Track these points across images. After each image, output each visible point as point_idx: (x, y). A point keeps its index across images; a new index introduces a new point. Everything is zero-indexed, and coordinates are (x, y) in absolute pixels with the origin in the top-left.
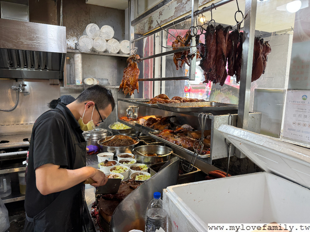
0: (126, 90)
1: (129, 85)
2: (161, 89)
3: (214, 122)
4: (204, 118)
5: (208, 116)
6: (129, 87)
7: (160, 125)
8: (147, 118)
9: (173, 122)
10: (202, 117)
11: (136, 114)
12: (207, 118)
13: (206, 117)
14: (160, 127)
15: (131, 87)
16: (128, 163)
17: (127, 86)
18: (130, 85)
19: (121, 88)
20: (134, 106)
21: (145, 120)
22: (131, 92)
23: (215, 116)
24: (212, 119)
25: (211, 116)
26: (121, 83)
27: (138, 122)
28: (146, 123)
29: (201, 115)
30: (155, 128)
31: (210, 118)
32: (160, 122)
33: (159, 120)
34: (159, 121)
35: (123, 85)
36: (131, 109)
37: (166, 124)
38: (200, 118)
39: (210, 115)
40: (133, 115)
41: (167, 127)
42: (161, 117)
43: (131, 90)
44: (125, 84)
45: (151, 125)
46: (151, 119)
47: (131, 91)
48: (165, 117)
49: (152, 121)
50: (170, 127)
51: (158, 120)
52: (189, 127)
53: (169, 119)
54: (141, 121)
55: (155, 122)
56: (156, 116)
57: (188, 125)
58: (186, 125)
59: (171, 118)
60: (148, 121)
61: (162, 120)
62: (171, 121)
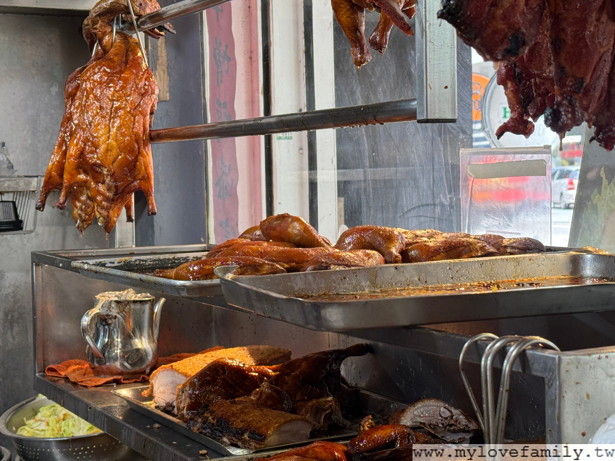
0: (83, 198)
1: (93, 170)
2: (313, 186)
3: (561, 397)
4: (497, 372)
5: (522, 355)
6: (97, 182)
8: (196, 364)
9: (363, 384)
10: (486, 362)
11: (144, 343)
12: (512, 373)
13: (506, 366)
15: (108, 180)
17: (82, 176)
18: (100, 166)
19: (52, 186)
20: (130, 295)
21: (183, 380)
22: (107, 209)
23: (569, 357)
24: (546, 375)
25: (539, 353)
26: (56, 158)
27: (145, 393)
28: (185, 404)
29: (478, 350)
31: (534, 373)
33: (269, 377)
34: (265, 385)
35: (61, 168)
36: (114, 312)
37: (310, 399)
38: (473, 369)
39: (536, 346)
40: (124, 345)
41: (317, 422)
42: (287, 355)
43: (107, 199)
44: (71, 162)
46: (217, 370)
47: (112, 201)
48: (306, 359)
49: (224, 384)
50: (338, 417)
51: (263, 374)
52: (452, 416)
53: (331, 366)
54: (162, 389)
55: (241, 391)
56: (252, 354)
57: (441, 404)
58: (433, 406)
59: (349, 360)
60: (201, 386)
61: (288, 374)
62: (349, 381)
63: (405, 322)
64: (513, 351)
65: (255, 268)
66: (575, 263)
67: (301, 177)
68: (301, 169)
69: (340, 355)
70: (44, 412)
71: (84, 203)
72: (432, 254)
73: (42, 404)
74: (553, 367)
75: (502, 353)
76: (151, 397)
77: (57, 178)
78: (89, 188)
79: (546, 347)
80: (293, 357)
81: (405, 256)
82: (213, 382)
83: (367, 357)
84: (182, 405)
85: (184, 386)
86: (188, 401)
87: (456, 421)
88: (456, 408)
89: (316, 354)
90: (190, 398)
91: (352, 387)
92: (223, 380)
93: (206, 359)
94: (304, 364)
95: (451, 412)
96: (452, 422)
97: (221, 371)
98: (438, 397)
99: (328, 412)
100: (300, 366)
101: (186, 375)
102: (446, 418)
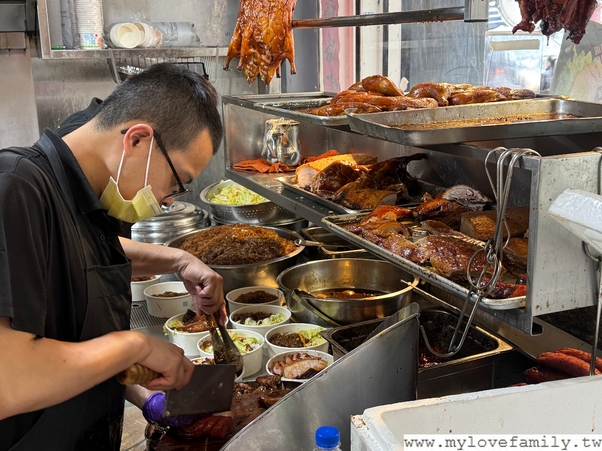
0: (251, 63)
1: (259, 46)
3: (540, 180)
4: (505, 168)
5: (520, 159)
6: (261, 54)
7: (366, 191)
8: (323, 163)
9: (419, 176)
10: (500, 163)
12: (514, 168)
13: (511, 164)
14: (365, 198)
15: (267, 52)
16: (261, 323)
17: (252, 50)
18: (262, 43)
19: (233, 55)
20: (284, 121)
21: (316, 173)
22: (267, 70)
23: (546, 160)
24: (533, 170)
25: (529, 157)
26: (235, 38)
27: (293, 180)
28: (318, 185)
29: (496, 156)
30: (348, 201)
31: (526, 168)
32: (367, 180)
33: (365, 171)
34: (364, 176)
35: (239, 44)
37: (389, 184)
38: (493, 167)
39: (528, 154)
41: (394, 197)
42: (375, 160)
43: (267, 64)
44: (245, 41)
45: (335, 190)
46: (336, 167)
47: (270, 65)
48: (387, 161)
49: (341, 175)
50: (406, 195)
51: (362, 170)
52: (473, 195)
53: (401, 166)
54: (303, 178)
55: (350, 180)
56: (355, 158)
57: (468, 188)
58: (462, 188)
59: (411, 162)
60: (327, 177)
61: (376, 170)
62: (411, 174)
63: (454, 141)
64: (515, 157)
65: (364, 109)
66: (554, 105)
67: (378, 47)
68: (378, 41)
69: (407, 160)
70: (225, 191)
71: (251, 66)
72: (466, 100)
73: (224, 186)
74: (537, 165)
75: (509, 158)
76: (296, 182)
77: (236, 51)
78: (255, 57)
79: (534, 154)
80: (379, 161)
81: (451, 102)
82: (334, 174)
83: (423, 160)
84: (316, 187)
85: (317, 176)
86: (320, 184)
87: (476, 197)
88: (476, 190)
89: (393, 159)
90: (321, 183)
91: (413, 178)
92: (340, 173)
93: (328, 161)
94: (386, 165)
95: (473, 192)
96: (473, 198)
97: (338, 168)
98: (465, 184)
99: (399, 192)
100: (383, 166)
101: (317, 170)
102: (470, 196)
